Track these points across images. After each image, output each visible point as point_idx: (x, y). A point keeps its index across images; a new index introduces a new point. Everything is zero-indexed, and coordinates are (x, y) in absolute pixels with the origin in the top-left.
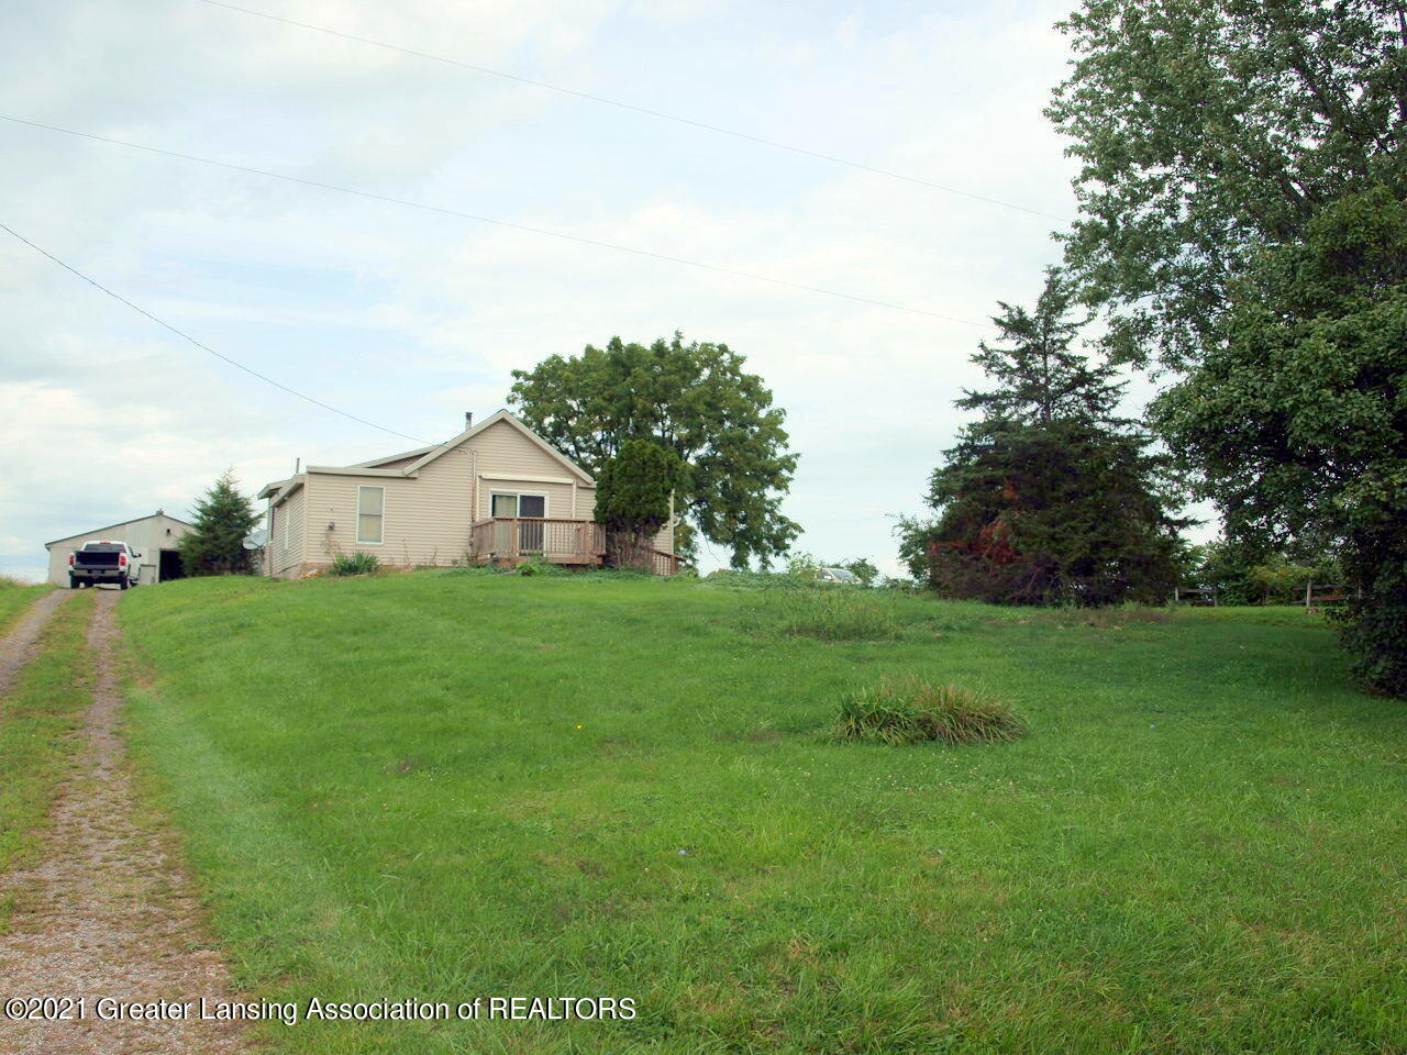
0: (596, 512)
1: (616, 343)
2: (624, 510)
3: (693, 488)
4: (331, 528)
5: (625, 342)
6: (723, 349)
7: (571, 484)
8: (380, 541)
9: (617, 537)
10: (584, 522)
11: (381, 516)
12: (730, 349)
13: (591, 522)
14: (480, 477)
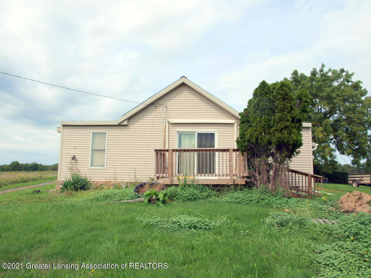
0: (238, 142)
1: (295, 73)
2: (257, 139)
3: (332, 131)
4: (74, 158)
5: (299, 73)
6: (342, 71)
7: (233, 124)
8: (104, 166)
9: (257, 161)
10: (228, 150)
11: (105, 150)
12: (346, 70)
13: (234, 150)
14: (169, 122)
